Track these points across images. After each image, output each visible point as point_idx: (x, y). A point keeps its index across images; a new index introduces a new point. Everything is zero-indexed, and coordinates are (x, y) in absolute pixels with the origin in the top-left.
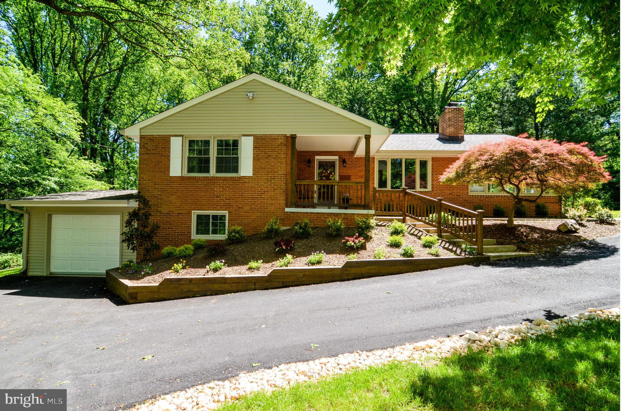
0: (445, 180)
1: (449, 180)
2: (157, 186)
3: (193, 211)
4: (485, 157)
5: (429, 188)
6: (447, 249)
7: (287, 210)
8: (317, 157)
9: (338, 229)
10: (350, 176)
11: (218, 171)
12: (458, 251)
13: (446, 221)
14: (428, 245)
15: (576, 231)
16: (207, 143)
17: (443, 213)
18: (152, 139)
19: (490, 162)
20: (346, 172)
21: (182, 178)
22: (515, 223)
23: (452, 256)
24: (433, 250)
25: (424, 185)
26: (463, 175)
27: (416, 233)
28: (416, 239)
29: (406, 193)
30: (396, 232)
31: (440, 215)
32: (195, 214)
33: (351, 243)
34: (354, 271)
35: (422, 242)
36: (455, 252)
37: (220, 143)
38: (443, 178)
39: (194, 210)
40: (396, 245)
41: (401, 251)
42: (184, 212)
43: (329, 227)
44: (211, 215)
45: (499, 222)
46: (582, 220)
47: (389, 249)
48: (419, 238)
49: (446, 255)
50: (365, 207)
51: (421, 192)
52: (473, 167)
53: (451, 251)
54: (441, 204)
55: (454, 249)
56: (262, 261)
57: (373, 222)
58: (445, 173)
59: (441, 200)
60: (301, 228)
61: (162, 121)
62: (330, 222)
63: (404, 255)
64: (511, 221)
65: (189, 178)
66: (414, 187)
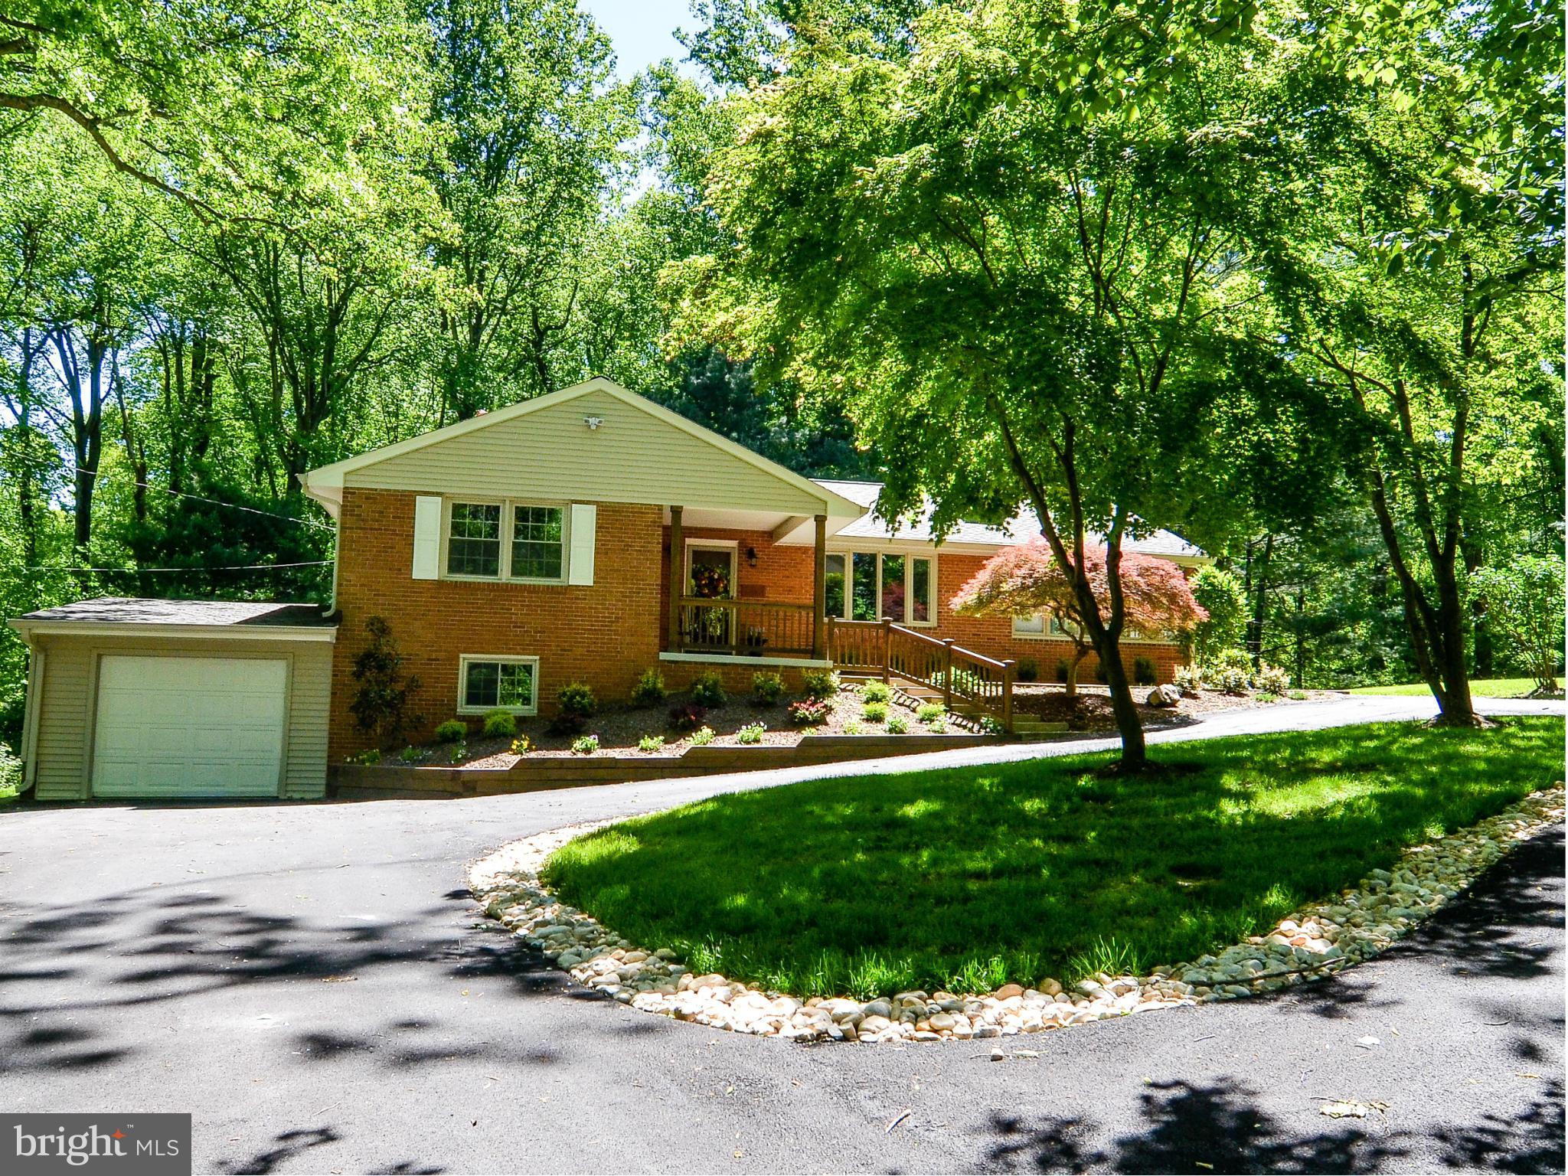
0: (959, 607)
1: (966, 608)
2: (381, 600)
3: (462, 656)
4: (1023, 571)
5: (933, 621)
6: (959, 725)
7: (663, 656)
8: (689, 541)
9: (775, 692)
10: (763, 588)
11: (515, 572)
12: (976, 728)
13: (958, 683)
14: (929, 718)
15: (1173, 704)
16: (493, 512)
17: (953, 669)
18: (372, 496)
19: (1029, 582)
20: (757, 578)
21: (440, 584)
22: (1078, 691)
23: (965, 733)
24: (936, 726)
25: (921, 614)
26: (991, 599)
27: (908, 703)
28: (908, 711)
29: (890, 630)
30: (875, 698)
31: (948, 674)
32: (465, 660)
33: (801, 713)
34: (815, 751)
35: (917, 716)
36: (971, 730)
37: (522, 514)
38: (957, 602)
39: (465, 652)
40: (877, 718)
41: (886, 726)
42: (442, 655)
43: (758, 688)
44: (500, 663)
45: (1055, 690)
46: (1193, 688)
47: (865, 724)
48: (914, 711)
49: (954, 732)
50: (815, 653)
51: (915, 629)
52: (1005, 587)
53: (965, 727)
54: (951, 651)
55: (970, 725)
56: (661, 738)
57: (835, 679)
58: (961, 594)
59: (949, 644)
60: (706, 688)
61: (398, 461)
62: (758, 678)
63: (891, 731)
64: (1071, 689)
65: (456, 585)
66: (900, 618)
